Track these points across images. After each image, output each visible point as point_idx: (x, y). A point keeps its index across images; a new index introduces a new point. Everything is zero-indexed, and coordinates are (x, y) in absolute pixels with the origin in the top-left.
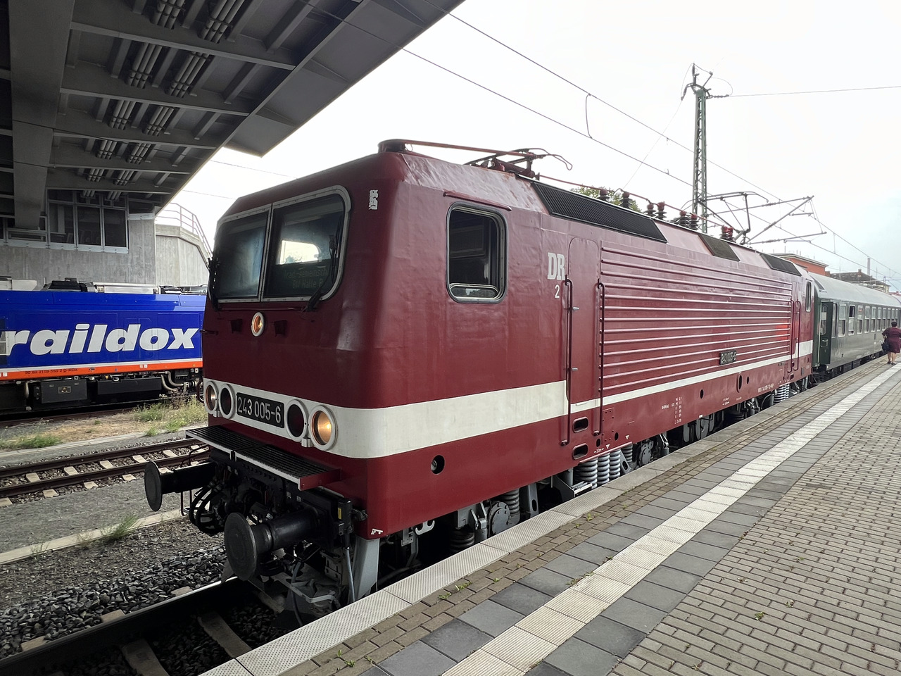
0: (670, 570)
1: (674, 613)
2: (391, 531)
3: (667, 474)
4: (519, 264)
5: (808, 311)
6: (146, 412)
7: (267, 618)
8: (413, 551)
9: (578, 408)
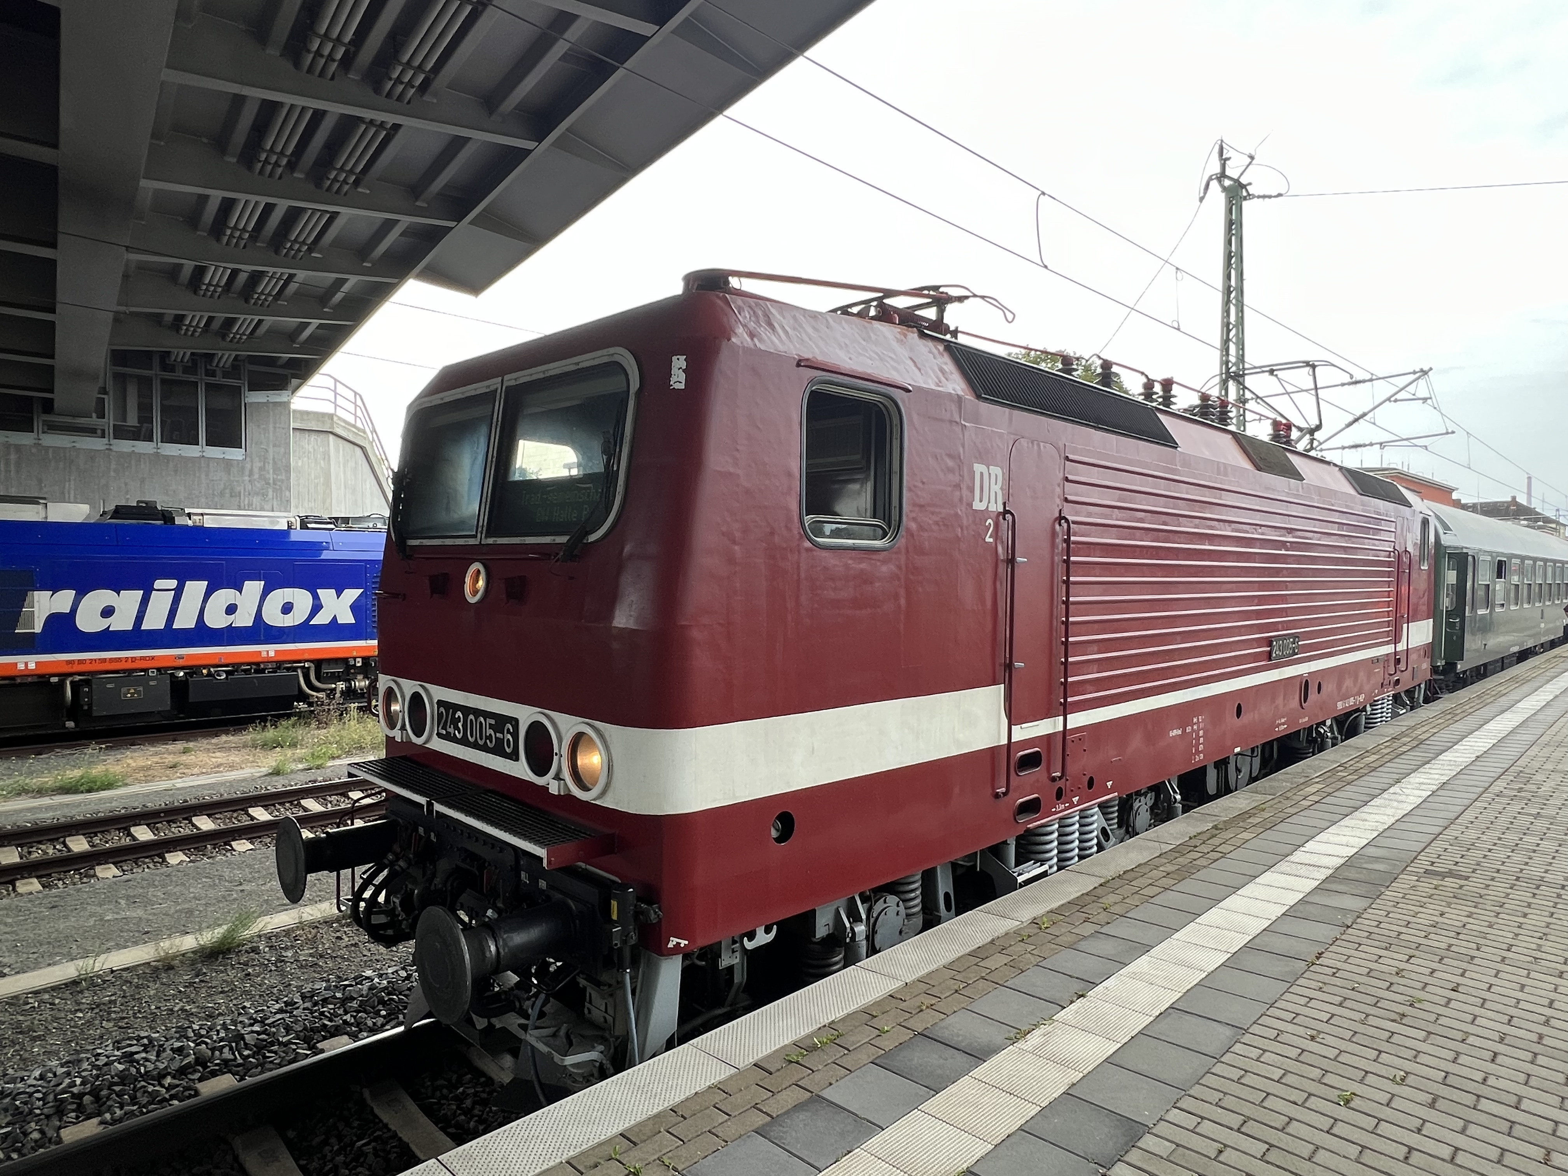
0: (1188, 1017)
1: (1196, 1091)
2: (703, 941)
3: (1178, 851)
4: (923, 483)
5: (1425, 567)
6: (271, 733)
7: (483, 1092)
8: (737, 979)
9: (1021, 733)
